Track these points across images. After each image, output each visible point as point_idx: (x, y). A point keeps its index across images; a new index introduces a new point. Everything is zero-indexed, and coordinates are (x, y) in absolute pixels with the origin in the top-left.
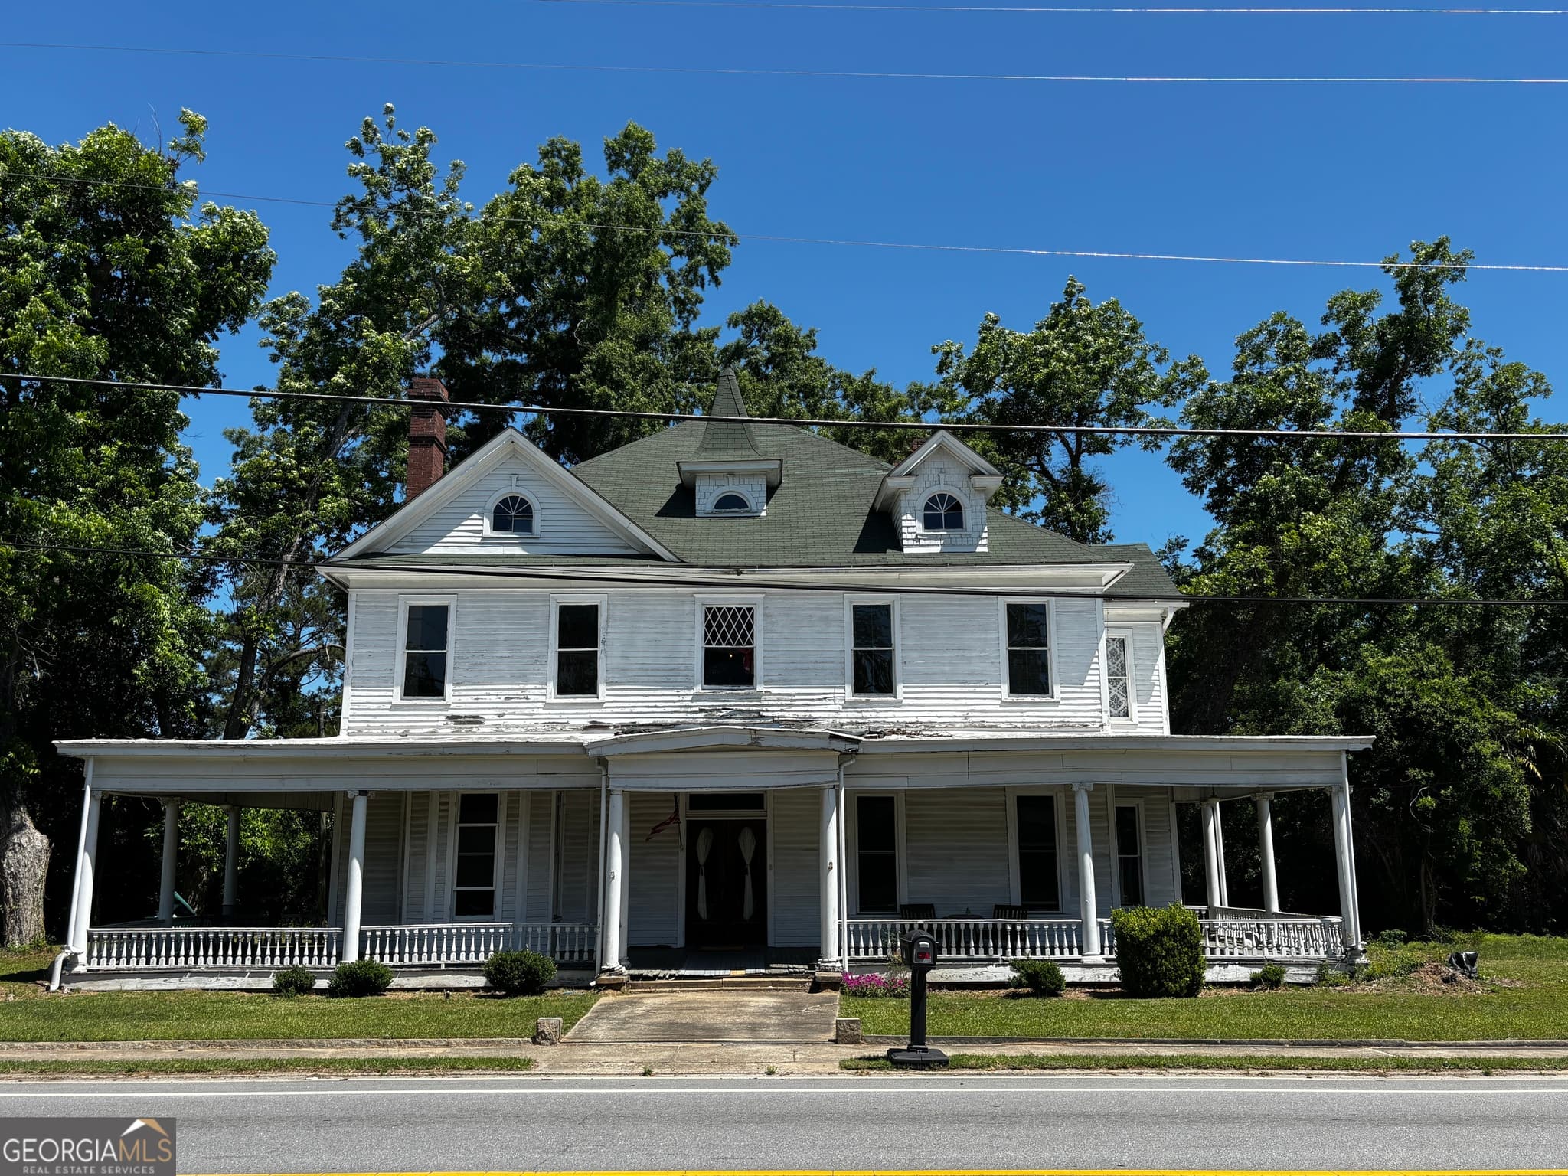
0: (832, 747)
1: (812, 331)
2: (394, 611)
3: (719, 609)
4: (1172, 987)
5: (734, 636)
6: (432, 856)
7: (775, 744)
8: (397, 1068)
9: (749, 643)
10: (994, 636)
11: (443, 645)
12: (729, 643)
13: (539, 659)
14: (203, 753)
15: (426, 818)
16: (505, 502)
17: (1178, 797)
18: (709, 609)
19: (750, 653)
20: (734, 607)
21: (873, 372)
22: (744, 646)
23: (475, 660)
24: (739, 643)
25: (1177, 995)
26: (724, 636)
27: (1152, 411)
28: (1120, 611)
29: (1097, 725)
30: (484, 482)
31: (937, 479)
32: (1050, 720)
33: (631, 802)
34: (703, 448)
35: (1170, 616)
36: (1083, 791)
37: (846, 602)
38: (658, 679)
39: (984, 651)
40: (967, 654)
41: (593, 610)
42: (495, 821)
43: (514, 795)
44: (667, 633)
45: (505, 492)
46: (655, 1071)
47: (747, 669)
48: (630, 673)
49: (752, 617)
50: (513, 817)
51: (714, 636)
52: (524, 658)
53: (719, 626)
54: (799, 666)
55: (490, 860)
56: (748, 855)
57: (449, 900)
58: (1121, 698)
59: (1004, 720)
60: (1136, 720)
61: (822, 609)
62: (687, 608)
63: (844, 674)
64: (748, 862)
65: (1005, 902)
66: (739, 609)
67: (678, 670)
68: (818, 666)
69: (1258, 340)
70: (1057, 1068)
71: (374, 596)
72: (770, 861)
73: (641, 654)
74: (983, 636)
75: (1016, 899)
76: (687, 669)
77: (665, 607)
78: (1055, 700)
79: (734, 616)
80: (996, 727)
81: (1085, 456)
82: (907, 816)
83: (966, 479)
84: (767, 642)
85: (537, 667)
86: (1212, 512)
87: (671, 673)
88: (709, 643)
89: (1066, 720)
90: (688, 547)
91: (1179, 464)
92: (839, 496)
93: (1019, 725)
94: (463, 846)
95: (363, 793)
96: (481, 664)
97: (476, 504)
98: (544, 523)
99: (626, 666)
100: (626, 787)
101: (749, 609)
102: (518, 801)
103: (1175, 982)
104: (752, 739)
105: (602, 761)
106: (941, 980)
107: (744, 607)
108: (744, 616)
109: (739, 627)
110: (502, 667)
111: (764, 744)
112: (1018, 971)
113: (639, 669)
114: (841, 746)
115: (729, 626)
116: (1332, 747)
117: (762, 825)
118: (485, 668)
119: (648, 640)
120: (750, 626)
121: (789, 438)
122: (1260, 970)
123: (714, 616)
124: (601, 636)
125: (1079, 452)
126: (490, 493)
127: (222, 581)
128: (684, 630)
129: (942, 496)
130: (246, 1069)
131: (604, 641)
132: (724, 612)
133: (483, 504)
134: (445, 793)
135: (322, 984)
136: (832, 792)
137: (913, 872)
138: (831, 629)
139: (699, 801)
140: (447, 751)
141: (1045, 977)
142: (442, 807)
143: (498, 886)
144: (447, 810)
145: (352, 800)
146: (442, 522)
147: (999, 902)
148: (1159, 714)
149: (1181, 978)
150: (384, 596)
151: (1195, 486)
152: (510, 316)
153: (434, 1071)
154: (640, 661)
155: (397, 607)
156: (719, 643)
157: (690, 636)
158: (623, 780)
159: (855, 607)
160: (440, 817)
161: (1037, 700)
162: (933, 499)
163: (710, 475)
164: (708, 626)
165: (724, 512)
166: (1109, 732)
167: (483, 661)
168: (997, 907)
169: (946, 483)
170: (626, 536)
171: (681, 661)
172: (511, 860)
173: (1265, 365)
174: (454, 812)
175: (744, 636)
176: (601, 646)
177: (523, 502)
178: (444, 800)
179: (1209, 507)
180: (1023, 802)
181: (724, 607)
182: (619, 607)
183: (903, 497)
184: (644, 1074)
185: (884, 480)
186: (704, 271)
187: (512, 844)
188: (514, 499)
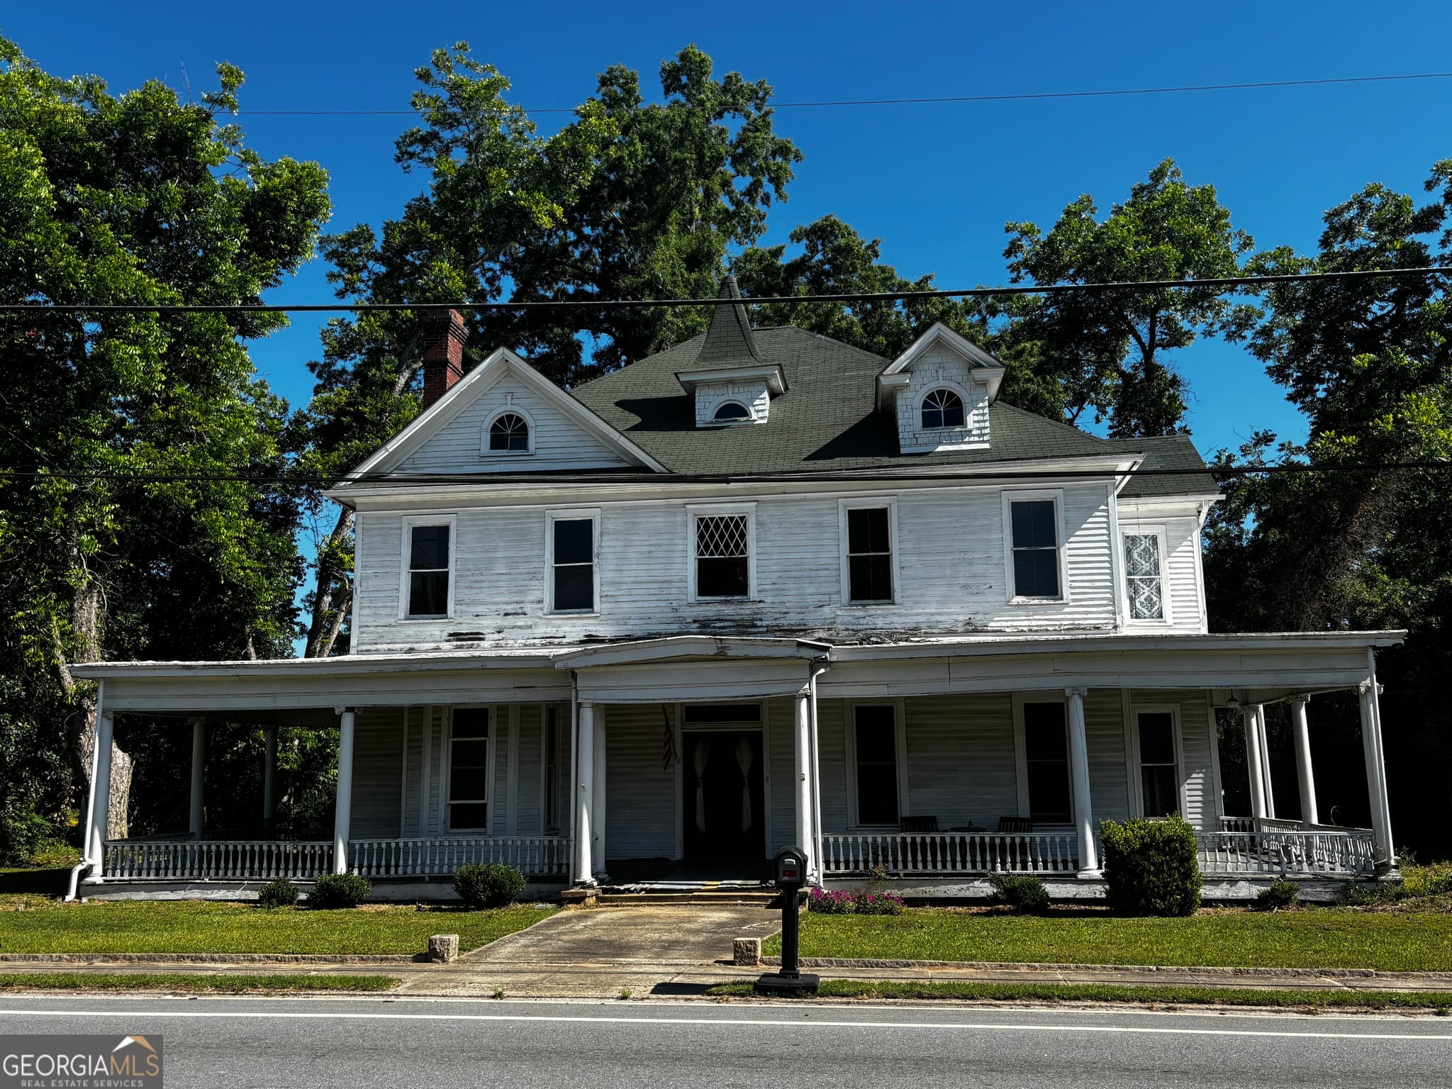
0: (800, 655)
1: (874, 242)
2: (398, 532)
3: (712, 519)
4: (1159, 904)
5: (727, 546)
6: (427, 769)
7: (742, 653)
8: (254, 987)
9: (742, 552)
10: (999, 536)
11: (445, 565)
12: (722, 553)
13: (536, 575)
14: (199, 673)
15: (421, 733)
16: (501, 420)
17: (1219, 701)
18: (702, 520)
19: (743, 563)
20: (726, 516)
21: (930, 277)
22: (737, 556)
23: (474, 578)
24: (732, 553)
25: (1162, 913)
26: (717, 546)
27: (1234, 302)
28: (1152, 507)
29: (1111, 627)
30: (480, 402)
31: (934, 375)
32: (1058, 623)
33: (607, 715)
34: (702, 357)
35: (1205, 510)
36: (1076, 697)
37: (841, 508)
38: (651, 592)
39: (987, 552)
40: (969, 556)
41: (587, 525)
42: (486, 735)
43: (503, 709)
44: (660, 546)
45: (500, 410)
46: (506, 993)
47: (741, 578)
48: (624, 587)
49: (745, 526)
50: (503, 731)
51: (707, 547)
52: (521, 574)
53: (712, 536)
54: (793, 574)
55: (482, 774)
56: (745, 768)
57: (443, 813)
58: (1155, 599)
59: (1009, 624)
60: (1170, 621)
61: (817, 515)
62: (679, 519)
63: (839, 582)
64: (745, 774)
65: (1013, 814)
66: (732, 519)
67: (672, 582)
68: (813, 573)
69: (1347, 216)
70: (935, 998)
71: (380, 518)
72: (767, 773)
73: (634, 567)
74: (985, 536)
75: (1024, 810)
76: (681, 581)
77: (659, 519)
78: (1064, 601)
79: (727, 526)
80: (1001, 631)
81: (1158, 352)
82: (908, 725)
83: (966, 372)
84: (760, 550)
85: (533, 583)
86: (1295, 402)
87: (664, 585)
88: (702, 554)
89: (1077, 622)
90: (681, 458)
91: (1262, 352)
92: (844, 400)
93: (1025, 629)
94: (456, 760)
95: (349, 709)
96: (480, 581)
97: (473, 424)
98: (539, 440)
99: (620, 580)
100: (595, 699)
101: (742, 518)
102: (507, 716)
103: (1163, 900)
104: (718, 648)
105: (573, 674)
106: (924, 895)
107: (737, 516)
108: (737, 526)
109: (732, 536)
110: (501, 584)
111: (730, 653)
112: (998, 886)
113: (633, 582)
114: (811, 654)
115: (722, 536)
116: (1356, 644)
117: (759, 735)
118: (484, 584)
119: (641, 553)
120: (743, 536)
121: (804, 344)
122: (1269, 888)
123: (707, 527)
124: (595, 550)
125: (1153, 345)
126: (486, 413)
127: (303, 513)
128: (677, 541)
129: (941, 393)
130: (112, 985)
131: (598, 555)
132: (717, 522)
133: (479, 424)
134: (437, 708)
135: (303, 896)
136: (804, 701)
137: (914, 784)
138: (825, 536)
139: (696, 712)
140: (425, 667)
141: (1025, 894)
142: (435, 722)
143: (490, 799)
144: (440, 726)
145: (340, 717)
146: (445, 443)
147: (1004, 814)
148: (1196, 615)
149: (1172, 895)
150: (390, 517)
151: (1279, 373)
152: (575, 244)
153: (291, 990)
154: (634, 574)
155: (401, 529)
156: (712, 554)
157: (681, 547)
158: (591, 693)
159: (850, 512)
160: (433, 732)
161: (1045, 602)
162: (931, 397)
163: (709, 384)
164: (701, 537)
165: (723, 422)
166: (1124, 632)
167: (482, 578)
168: (1003, 819)
169: (945, 378)
170: (619, 450)
171: (674, 572)
172: (501, 775)
173: (1356, 241)
174: (446, 727)
175: (737, 545)
176: (595, 560)
177: (519, 420)
178: (437, 716)
179: (1291, 398)
180: (1029, 708)
181: (717, 516)
182: (613, 520)
183: (899, 396)
184: (494, 997)
185: (877, 379)
186: (769, 188)
187: (502, 758)
188: (510, 417)
